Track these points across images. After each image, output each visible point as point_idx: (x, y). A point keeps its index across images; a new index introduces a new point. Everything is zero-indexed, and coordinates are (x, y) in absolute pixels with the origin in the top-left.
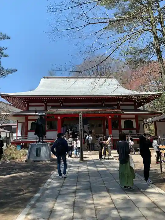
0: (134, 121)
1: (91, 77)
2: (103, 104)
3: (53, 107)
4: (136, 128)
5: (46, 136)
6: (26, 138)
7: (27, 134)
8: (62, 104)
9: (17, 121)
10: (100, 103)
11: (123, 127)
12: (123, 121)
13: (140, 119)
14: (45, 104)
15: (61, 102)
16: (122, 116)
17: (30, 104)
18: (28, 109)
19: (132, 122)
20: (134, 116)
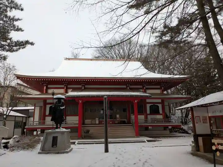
0: (160, 106)
1: (117, 60)
2: (128, 87)
3: (74, 90)
4: (162, 113)
5: (66, 122)
6: (44, 123)
7: (44, 119)
8: (84, 86)
9: (35, 104)
10: (125, 87)
11: (148, 112)
12: (148, 106)
13: (166, 103)
14: (65, 87)
15: (83, 85)
16: (148, 101)
17: (49, 86)
18: (47, 92)
19: (158, 107)
20: (160, 101)
